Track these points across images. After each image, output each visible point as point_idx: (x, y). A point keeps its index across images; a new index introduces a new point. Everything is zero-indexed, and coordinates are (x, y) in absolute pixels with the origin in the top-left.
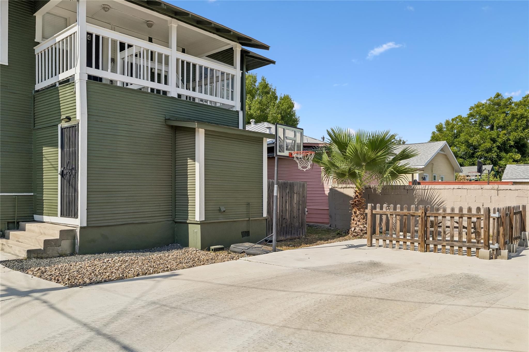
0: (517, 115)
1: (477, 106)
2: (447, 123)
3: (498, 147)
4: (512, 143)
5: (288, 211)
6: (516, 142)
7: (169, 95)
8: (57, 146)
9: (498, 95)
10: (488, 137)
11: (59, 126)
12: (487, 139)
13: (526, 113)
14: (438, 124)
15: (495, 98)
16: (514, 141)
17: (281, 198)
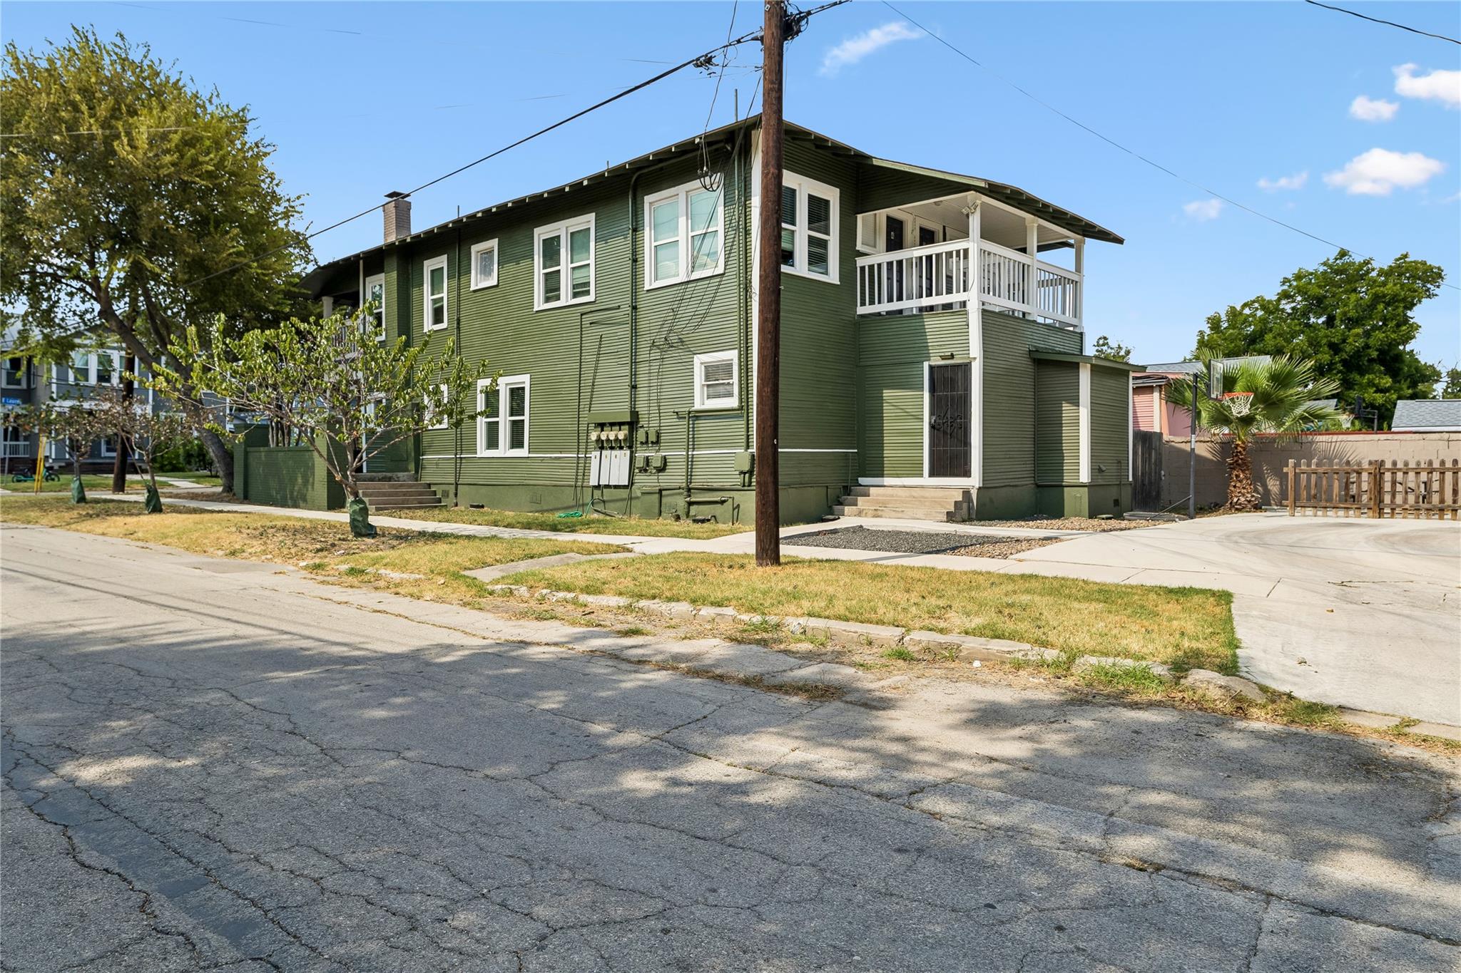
0: (1384, 296)
1: (1298, 277)
2: (1233, 313)
3: (1344, 362)
4: (1375, 354)
6: (1382, 352)
7: (1028, 317)
8: (922, 389)
9: (1343, 254)
10: (1324, 341)
11: (926, 365)
12: (1321, 346)
13: (1403, 293)
14: (1211, 314)
15: (1336, 259)
16: (1377, 350)
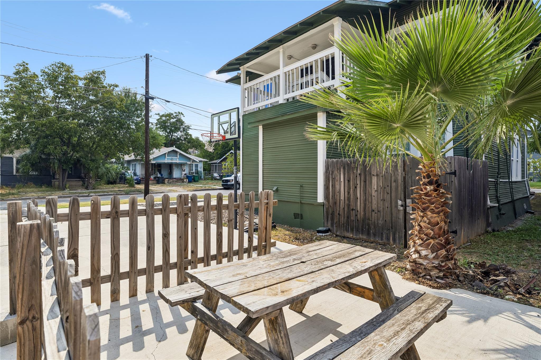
5: (359, 200)
17: (346, 182)
